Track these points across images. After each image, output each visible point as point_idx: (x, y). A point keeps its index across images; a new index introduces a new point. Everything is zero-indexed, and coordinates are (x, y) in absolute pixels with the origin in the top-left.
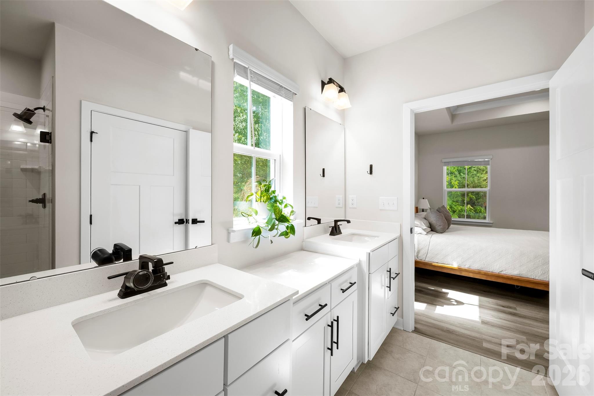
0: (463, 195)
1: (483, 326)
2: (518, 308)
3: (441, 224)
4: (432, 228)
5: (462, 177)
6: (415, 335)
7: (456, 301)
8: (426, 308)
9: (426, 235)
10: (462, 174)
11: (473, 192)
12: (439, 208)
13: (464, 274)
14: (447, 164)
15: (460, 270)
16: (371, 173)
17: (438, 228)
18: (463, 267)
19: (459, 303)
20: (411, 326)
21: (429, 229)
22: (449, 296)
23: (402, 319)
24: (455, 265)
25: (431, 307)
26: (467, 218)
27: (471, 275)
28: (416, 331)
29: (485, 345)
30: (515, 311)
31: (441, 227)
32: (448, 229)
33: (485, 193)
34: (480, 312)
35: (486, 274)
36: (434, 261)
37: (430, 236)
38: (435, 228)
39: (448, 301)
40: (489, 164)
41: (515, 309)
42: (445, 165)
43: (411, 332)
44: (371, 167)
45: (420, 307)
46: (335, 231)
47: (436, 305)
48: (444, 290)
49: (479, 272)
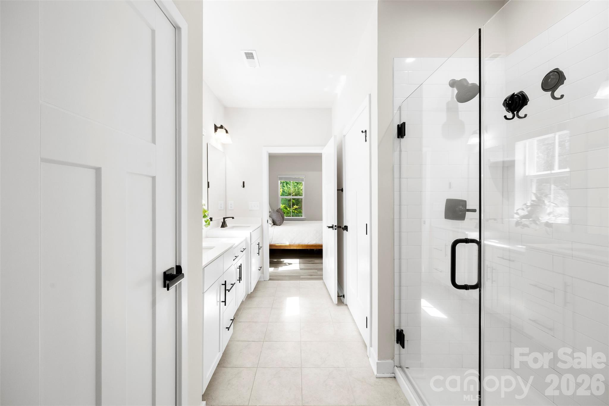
0: (290, 200)
1: (301, 270)
2: (315, 261)
3: (279, 220)
4: (274, 223)
5: (288, 187)
6: (270, 281)
7: (288, 263)
8: (274, 269)
9: (271, 227)
10: (288, 185)
11: (295, 199)
12: (278, 210)
13: (292, 248)
14: (281, 179)
15: (290, 246)
16: (244, 186)
17: (278, 223)
18: (291, 244)
19: (290, 264)
20: (268, 278)
21: (273, 224)
22: (284, 262)
23: (263, 275)
24: (287, 243)
25: (276, 269)
26: (292, 216)
27: (295, 248)
28: (270, 279)
29: (301, 277)
30: (314, 262)
31: (279, 222)
32: (282, 223)
33: (302, 199)
34: (300, 266)
35: (302, 246)
36: (276, 243)
37: (274, 227)
38: (276, 223)
39: (285, 264)
40: (303, 181)
41: (314, 261)
42: (280, 180)
43: (269, 280)
44: (244, 183)
45: (272, 269)
46: (224, 225)
47: (278, 267)
48: (282, 260)
49: (299, 245)
